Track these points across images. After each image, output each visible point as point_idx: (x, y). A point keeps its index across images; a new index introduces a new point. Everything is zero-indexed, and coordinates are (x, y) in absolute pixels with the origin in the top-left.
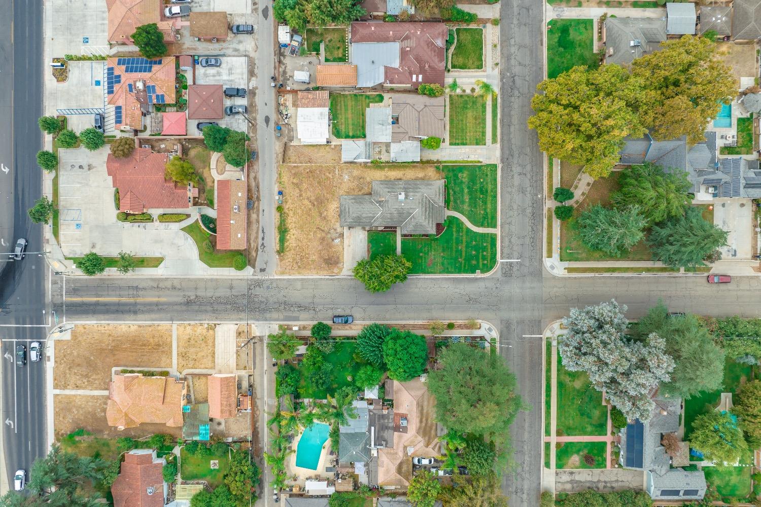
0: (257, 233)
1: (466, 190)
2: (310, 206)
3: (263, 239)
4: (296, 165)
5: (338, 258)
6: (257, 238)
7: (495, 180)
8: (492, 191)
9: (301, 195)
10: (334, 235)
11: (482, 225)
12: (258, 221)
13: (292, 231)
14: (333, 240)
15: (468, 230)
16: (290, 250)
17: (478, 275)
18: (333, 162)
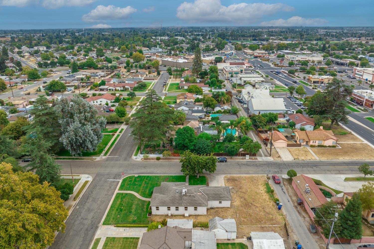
0: (288, 192)
1: (133, 211)
2: (254, 203)
3: (282, 189)
4: (274, 226)
5: (228, 181)
6: (287, 189)
7: (108, 216)
8: (113, 210)
9: (263, 208)
10: (233, 190)
11: (127, 194)
12: (290, 196)
13: (263, 192)
14: (233, 188)
15: (137, 192)
16: (261, 184)
17: (136, 175)
18: (242, 228)
